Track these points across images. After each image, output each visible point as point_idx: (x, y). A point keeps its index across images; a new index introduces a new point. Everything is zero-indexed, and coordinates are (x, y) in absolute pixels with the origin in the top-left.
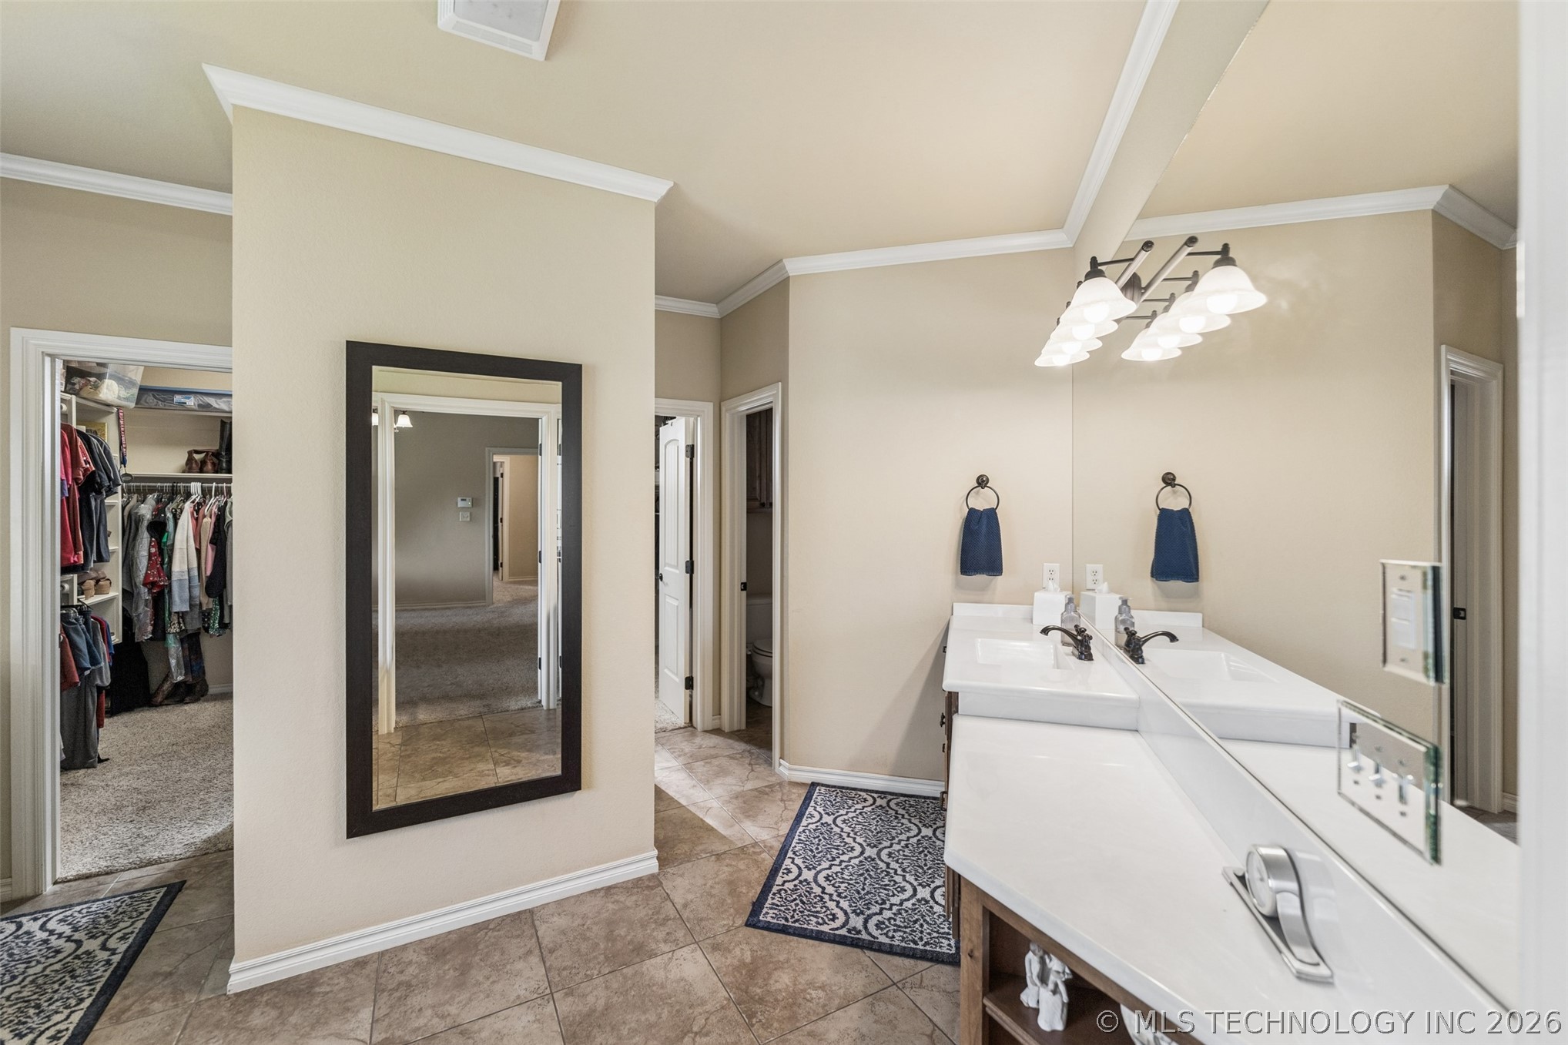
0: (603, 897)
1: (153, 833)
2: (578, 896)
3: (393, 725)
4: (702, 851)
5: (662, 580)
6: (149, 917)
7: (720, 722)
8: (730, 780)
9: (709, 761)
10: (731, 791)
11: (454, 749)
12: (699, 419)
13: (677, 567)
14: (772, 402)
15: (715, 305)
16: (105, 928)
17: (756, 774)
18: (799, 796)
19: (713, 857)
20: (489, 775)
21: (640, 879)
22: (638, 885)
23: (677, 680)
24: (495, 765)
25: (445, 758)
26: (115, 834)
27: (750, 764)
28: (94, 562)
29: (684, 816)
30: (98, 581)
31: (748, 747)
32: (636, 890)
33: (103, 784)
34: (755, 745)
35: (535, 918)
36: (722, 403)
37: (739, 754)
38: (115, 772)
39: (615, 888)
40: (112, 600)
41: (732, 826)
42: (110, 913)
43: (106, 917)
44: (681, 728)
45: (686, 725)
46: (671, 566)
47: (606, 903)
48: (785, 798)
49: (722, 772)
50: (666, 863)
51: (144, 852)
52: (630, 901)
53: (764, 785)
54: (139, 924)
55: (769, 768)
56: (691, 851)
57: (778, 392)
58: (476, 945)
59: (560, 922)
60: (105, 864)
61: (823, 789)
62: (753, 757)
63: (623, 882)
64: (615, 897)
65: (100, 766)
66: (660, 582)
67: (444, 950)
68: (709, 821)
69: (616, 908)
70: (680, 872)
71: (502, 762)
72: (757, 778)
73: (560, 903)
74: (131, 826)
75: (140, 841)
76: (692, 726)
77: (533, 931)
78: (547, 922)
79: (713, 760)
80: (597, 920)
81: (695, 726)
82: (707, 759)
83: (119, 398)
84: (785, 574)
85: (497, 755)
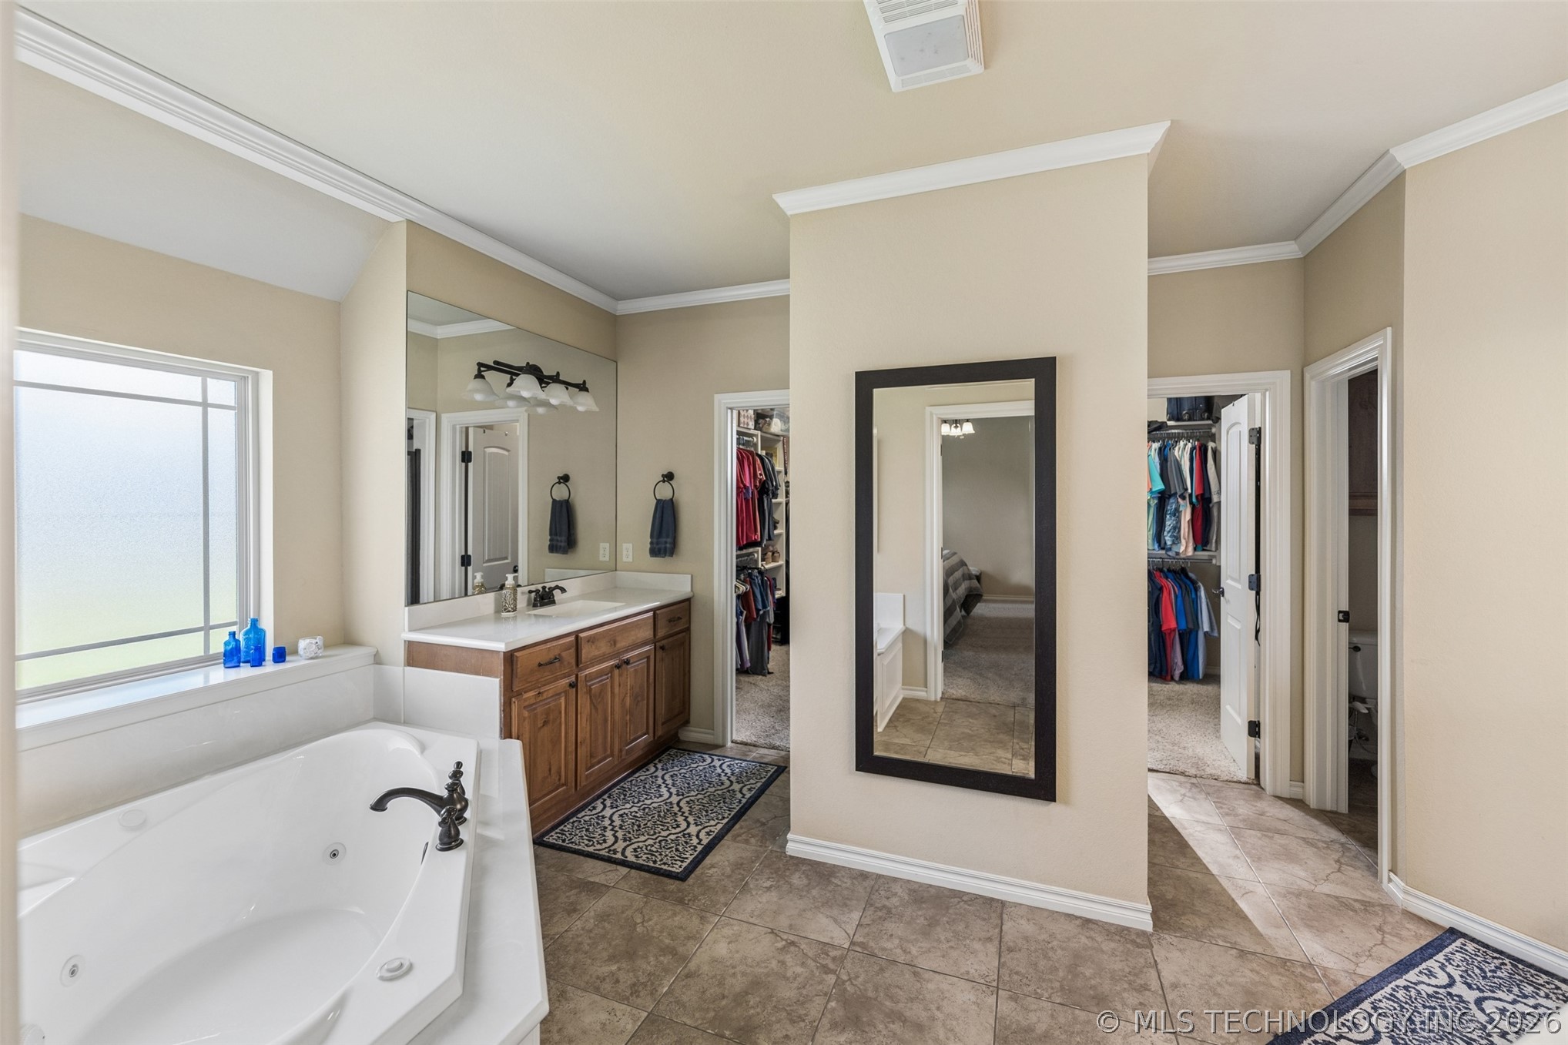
0: (1078, 926)
1: (780, 729)
2: (1053, 912)
3: (939, 695)
4: (1219, 936)
5: (1223, 596)
6: (765, 782)
7: (1303, 792)
8: (1298, 871)
9: (1270, 834)
10: (1292, 884)
11: (983, 730)
12: (1268, 393)
13: (1238, 581)
14: (1376, 359)
15: (1293, 242)
16: (744, 779)
17: (1344, 878)
18: (1417, 937)
19: (1235, 950)
20: (1004, 763)
21: (1127, 929)
22: (1121, 933)
23: (1239, 720)
24: (1013, 756)
25: (972, 736)
26: (764, 722)
27: (1338, 861)
28: (767, 540)
29: (1209, 886)
30: (773, 554)
31: (1343, 839)
32: (1117, 938)
33: (766, 688)
34: (1358, 840)
35: (1004, 911)
36: (1305, 369)
37: (1323, 842)
38: (774, 682)
39: (1094, 923)
40: (780, 566)
41: (1278, 927)
42: (749, 771)
43: (747, 773)
44: (1240, 782)
45: (1250, 781)
46: (1233, 579)
47: (1079, 933)
48: (1387, 928)
49: (1289, 856)
50: (1165, 927)
51: (773, 739)
52: (1108, 946)
53: (1353, 897)
54: (759, 785)
55: (1372, 878)
56: (1205, 930)
57: (1385, 342)
58: (948, 908)
59: (1028, 928)
60: (755, 739)
61: (1470, 947)
62: (1347, 854)
63: (1106, 923)
64: (1092, 933)
65: (768, 676)
66: (1222, 598)
67: (922, 898)
68: (1243, 905)
69: (1090, 944)
70: (1181, 946)
71: (1020, 755)
72: (1344, 883)
73: (1032, 909)
74: (772, 719)
75: (773, 731)
76: (1259, 784)
77: (1000, 922)
78: (1014, 921)
79: (1277, 836)
80: (1064, 945)
81: (1262, 785)
82: (1268, 831)
83: (781, 430)
84: (1398, 605)
85: (1017, 746)
